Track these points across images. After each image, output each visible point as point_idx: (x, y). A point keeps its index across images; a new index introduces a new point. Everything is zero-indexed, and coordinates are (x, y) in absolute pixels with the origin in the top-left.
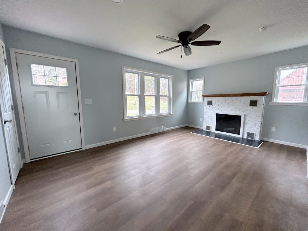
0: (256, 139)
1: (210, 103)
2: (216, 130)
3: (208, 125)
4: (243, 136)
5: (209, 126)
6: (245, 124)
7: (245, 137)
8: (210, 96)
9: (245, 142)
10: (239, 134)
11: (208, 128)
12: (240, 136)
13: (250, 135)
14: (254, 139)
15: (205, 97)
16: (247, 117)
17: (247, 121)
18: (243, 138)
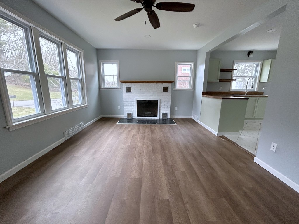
0: (168, 118)
1: (129, 90)
2: (137, 116)
3: (128, 113)
4: (160, 117)
5: (130, 113)
6: (161, 106)
7: (161, 118)
8: (129, 82)
9: (161, 121)
10: (156, 116)
11: (129, 115)
12: (158, 118)
13: (165, 115)
14: (167, 118)
15: (123, 83)
16: (162, 101)
17: (162, 105)
18: (160, 119)
